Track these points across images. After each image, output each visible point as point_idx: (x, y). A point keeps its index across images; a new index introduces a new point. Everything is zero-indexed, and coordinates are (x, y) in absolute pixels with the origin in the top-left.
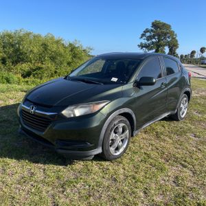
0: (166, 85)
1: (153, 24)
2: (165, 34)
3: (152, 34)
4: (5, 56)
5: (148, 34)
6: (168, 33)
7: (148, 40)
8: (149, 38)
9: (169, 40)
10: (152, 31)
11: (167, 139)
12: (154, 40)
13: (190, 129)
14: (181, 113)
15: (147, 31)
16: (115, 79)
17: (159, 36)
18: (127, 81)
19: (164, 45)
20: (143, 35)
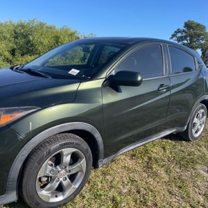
0: (169, 89)
1: (186, 24)
2: (199, 36)
3: (184, 34)
4: (15, 47)
5: (179, 35)
6: (201, 35)
7: (179, 41)
8: (180, 39)
9: (202, 42)
10: (184, 31)
11: (162, 172)
12: (185, 42)
13: (203, 157)
14: (194, 131)
15: (178, 31)
16: (74, 72)
17: (192, 37)
18: (93, 77)
19: (196, 48)
20: (174, 36)
